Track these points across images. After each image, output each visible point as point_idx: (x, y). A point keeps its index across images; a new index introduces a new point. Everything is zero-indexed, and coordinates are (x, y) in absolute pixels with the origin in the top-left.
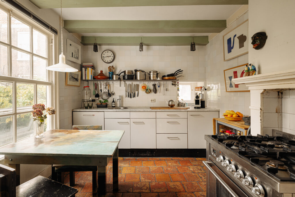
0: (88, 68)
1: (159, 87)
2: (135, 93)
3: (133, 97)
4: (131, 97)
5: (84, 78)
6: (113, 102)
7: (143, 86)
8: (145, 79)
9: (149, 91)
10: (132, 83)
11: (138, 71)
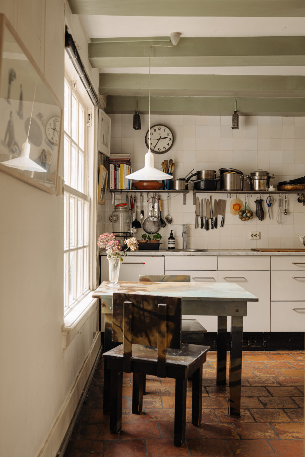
0: (121, 165)
1: (270, 205)
2: (216, 219)
3: (212, 228)
4: (207, 228)
5: (112, 186)
6: (172, 237)
7: (236, 204)
8: (242, 190)
9: (248, 215)
10: (211, 197)
11: (227, 171)
